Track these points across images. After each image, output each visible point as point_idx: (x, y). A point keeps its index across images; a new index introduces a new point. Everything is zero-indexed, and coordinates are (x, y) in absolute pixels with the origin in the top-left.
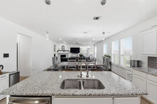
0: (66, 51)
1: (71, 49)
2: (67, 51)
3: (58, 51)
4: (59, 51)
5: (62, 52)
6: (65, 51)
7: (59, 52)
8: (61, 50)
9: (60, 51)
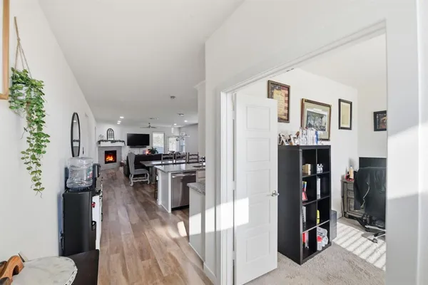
0: (117, 141)
2: (120, 141)
3: (99, 142)
4: (103, 141)
5: (109, 144)
6: (115, 141)
7: (103, 144)
8: (106, 139)
9: (105, 141)
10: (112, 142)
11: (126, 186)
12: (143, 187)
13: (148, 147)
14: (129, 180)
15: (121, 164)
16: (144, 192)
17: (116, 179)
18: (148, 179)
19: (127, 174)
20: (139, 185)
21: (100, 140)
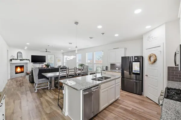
0: (25, 60)
1: (33, 57)
3: (11, 60)
5: (18, 61)
6: (23, 60)
7: (13, 61)
8: (17, 58)
10: (21, 60)
11: (32, 92)
12: (45, 92)
13: (45, 63)
14: (34, 87)
15: (27, 74)
16: (47, 98)
17: (23, 85)
18: (49, 86)
19: (32, 82)
20: (41, 92)
21: (11, 58)
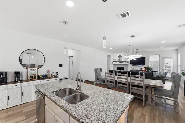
5: (118, 63)
6: (122, 62)
8: (118, 61)
9: (116, 62)
13: (144, 66)
21: (113, 61)
